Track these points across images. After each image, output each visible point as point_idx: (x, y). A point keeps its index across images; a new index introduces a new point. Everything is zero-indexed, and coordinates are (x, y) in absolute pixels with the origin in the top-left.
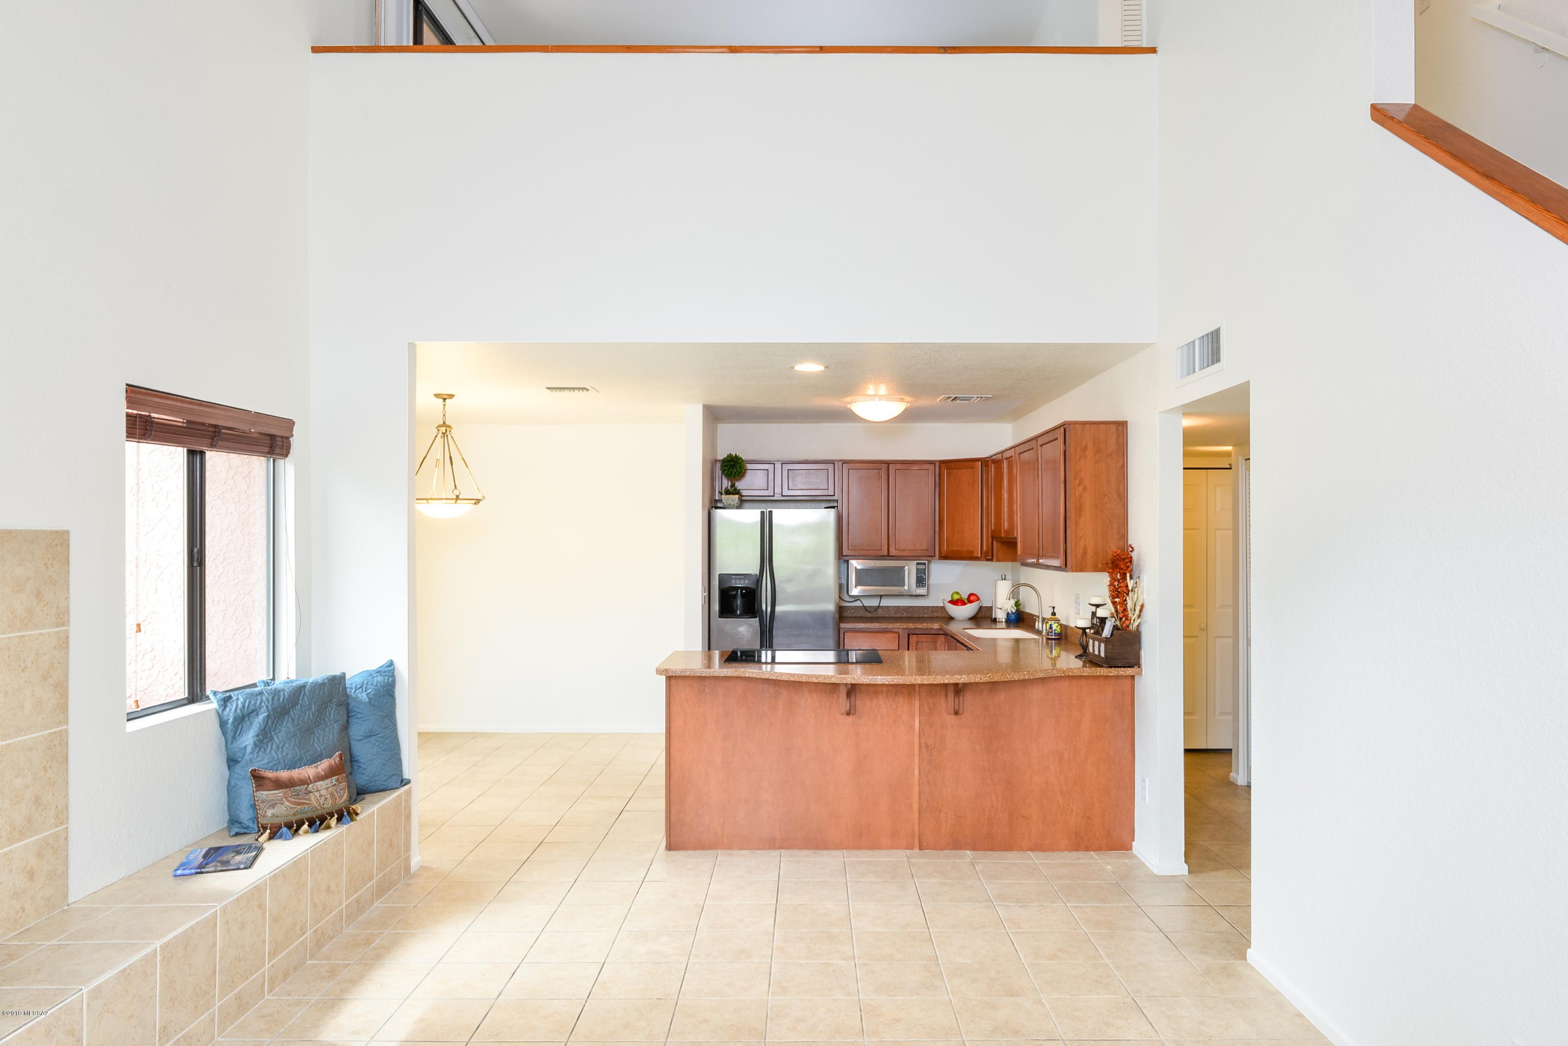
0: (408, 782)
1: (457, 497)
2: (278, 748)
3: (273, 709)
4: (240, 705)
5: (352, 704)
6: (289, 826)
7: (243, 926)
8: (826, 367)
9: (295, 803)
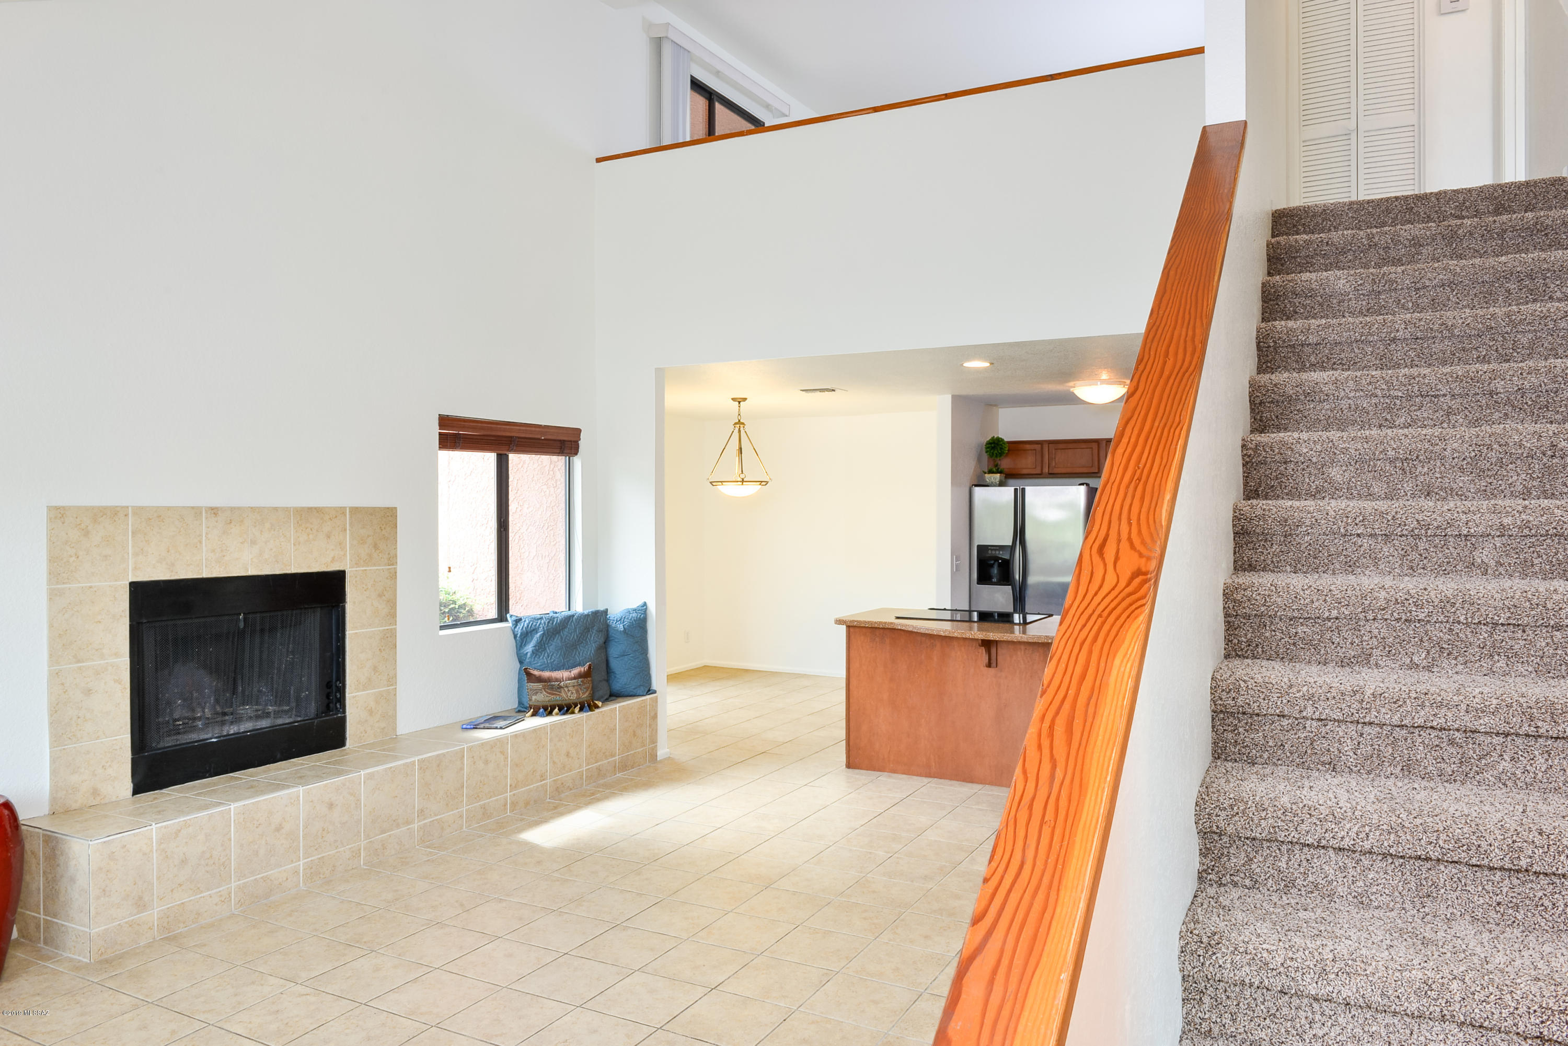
0: (655, 692)
1: (743, 479)
2: (548, 656)
3: (547, 630)
4: (526, 625)
5: (611, 632)
6: (545, 708)
7: (486, 762)
8: (992, 364)
9: (549, 693)
